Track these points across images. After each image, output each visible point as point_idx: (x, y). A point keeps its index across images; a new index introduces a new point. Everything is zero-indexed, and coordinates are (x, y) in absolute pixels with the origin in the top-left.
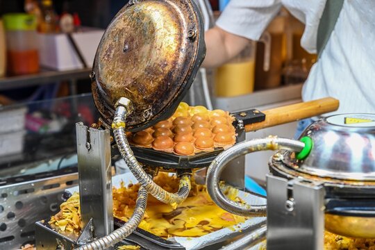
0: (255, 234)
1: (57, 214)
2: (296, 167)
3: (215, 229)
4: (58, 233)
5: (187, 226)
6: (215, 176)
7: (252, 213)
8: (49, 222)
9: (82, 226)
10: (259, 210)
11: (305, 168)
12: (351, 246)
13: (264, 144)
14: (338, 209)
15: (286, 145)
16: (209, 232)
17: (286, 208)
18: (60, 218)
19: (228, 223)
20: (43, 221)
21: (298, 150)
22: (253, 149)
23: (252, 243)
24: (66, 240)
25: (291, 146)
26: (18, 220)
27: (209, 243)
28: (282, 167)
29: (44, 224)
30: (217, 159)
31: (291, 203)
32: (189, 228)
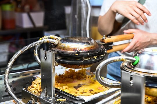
0: (115, 95)
1: (31, 86)
2: (133, 68)
3: (96, 93)
4: (32, 93)
5: (84, 92)
6: (99, 71)
7: (113, 86)
8: (27, 89)
9: (41, 91)
10: (116, 85)
11: (136, 69)
12: (152, 101)
13: (120, 59)
14: (150, 85)
15: (128, 59)
16: (94, 94)
17: (129, 84)
18: (32, 87)
19: (101, 91)
20: (25, 88)
21: (133, 61)
22: (115, 61)
23: (114, 98)
24: (35, 96)
25: (131, 60)
26: (13, 88)
27: (94, 98)
28: (126, 68)
29: (25, 90)
30: (100, 64)
31: (131, 82)
32: (85, 93)
